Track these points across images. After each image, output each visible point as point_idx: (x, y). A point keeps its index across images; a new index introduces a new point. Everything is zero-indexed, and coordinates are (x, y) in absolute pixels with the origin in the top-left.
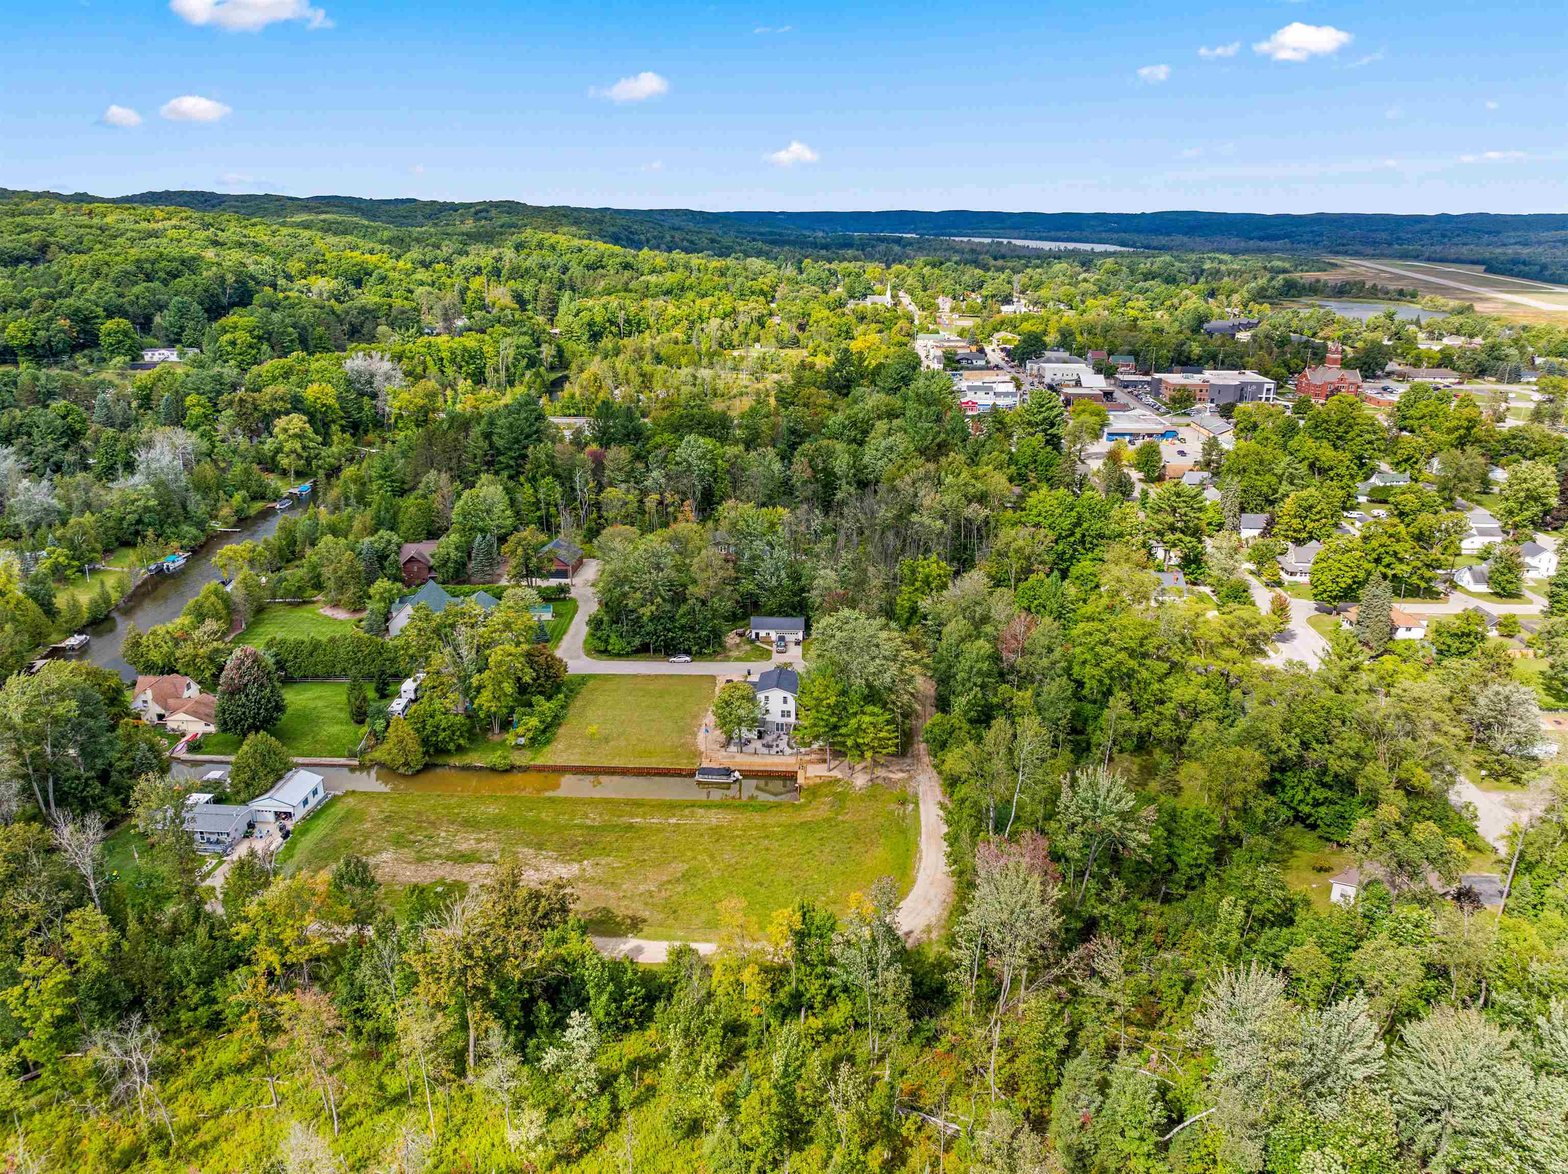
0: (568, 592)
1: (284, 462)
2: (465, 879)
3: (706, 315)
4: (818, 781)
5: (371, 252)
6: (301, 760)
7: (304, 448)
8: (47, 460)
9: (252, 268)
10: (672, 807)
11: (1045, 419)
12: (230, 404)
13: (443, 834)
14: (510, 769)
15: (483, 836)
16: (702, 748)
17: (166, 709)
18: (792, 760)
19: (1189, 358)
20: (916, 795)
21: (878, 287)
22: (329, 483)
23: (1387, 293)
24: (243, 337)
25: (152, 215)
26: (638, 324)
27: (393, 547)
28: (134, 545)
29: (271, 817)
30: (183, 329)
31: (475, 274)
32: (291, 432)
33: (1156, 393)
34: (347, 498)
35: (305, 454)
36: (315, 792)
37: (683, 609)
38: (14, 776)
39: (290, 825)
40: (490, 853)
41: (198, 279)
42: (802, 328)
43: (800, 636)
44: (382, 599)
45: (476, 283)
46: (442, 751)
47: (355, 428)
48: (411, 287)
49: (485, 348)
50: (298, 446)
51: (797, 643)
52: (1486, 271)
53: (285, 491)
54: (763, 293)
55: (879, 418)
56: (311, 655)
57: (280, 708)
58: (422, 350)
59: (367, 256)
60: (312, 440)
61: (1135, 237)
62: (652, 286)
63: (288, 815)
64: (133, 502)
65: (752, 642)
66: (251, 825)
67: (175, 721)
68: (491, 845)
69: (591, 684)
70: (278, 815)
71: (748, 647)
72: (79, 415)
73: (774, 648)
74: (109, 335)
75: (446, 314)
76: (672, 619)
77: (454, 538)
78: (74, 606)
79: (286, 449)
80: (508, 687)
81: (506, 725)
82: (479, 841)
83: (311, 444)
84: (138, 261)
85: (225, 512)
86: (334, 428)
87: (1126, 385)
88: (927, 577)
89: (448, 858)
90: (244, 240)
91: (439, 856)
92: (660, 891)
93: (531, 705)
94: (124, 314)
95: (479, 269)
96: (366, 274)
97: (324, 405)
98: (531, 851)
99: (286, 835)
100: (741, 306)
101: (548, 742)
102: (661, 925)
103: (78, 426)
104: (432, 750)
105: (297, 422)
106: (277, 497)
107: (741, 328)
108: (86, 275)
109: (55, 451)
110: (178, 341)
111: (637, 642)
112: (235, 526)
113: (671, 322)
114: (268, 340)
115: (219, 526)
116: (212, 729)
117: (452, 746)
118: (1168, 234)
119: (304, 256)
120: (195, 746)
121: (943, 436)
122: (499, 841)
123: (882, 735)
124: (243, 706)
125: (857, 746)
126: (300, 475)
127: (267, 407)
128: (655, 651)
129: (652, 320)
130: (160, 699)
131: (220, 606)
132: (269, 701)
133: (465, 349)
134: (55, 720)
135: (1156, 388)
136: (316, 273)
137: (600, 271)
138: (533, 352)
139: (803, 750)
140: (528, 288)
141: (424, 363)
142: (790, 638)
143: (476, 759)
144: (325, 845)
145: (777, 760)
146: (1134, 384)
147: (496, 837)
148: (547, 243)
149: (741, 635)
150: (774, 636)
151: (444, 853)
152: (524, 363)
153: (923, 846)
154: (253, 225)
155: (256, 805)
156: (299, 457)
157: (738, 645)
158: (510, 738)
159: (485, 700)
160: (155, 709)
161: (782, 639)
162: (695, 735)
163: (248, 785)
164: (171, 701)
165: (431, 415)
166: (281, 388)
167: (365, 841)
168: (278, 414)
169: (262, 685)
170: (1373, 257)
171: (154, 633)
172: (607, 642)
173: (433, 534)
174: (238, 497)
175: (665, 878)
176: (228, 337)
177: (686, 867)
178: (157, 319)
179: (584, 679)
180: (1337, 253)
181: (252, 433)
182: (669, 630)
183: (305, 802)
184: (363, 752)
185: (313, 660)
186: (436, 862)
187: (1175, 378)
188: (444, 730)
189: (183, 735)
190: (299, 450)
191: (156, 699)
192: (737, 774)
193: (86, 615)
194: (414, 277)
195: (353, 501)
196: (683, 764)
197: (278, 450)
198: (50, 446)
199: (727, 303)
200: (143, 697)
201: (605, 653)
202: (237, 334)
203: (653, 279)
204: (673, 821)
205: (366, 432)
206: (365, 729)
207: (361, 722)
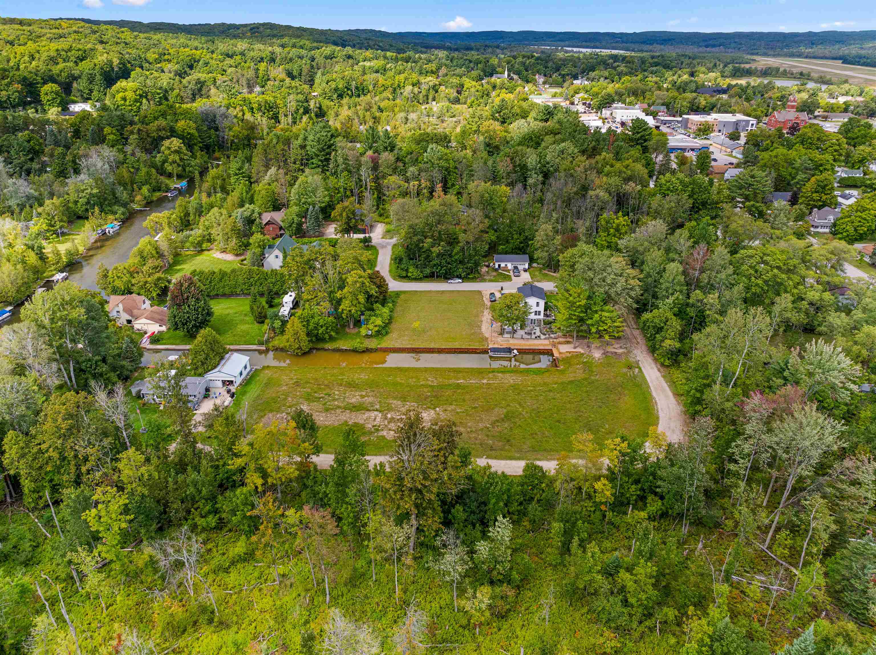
0: (370, 241)
1: (169, 168)
2: (362, 422)
3: (402, 84)
4: (568, 355)
5: (196, 49)
6: (232, 347)
7: (181, 159)
8: (21, 168)
9: (127, 56)
10: (480, 372)
11: (642, 136)
12: (132, 133)
13: (336, 393)
14: (367, 351)
15: (363, 393)
16: (487, 335)
17: (132, 316)
18: (547, 342)
19: (698, 107)
20: (637, 362)
21: (499, 69)
22: (202, 179)
23: (792, 74)
24: (130, 95)
25: (60, 25)
26: (363, 90)
27: (256, 215)
28: (87, 218)
29: (220, 384)
30: (91, 91)
31: (259, 62)
32: (172, 150)
33: (686, 127)
34: (215, 189)
35: (181, 163)
36: (245, 367)
37: (457, 249)
38: (51, 360)
39: (233, 389)
40: (372, 404)
41: (96, 61)
42: (459, 92)
43: (527, 266)
44: (259, 246)
45: (262, 66)
46: (320, 339)
47: (207, 148)
48: (225, 68)
49: (278, 102)
50: (177, 158)
51: (525, 270)
52: (843, 63)
53: (173, 186)
54: (432, 72)
55: (547, 134)
56: (221, 280)
57: (210, 314)
58: (241, 102)
59: (194, 51)
60: (185, 155)
61: (633, 45)
62: (367, 68)
63: (231, 382)
64: (83, 191)
65: (496, 270)
66: (207, 390)
67: (139, 324)
68: (370, 399)
69: (402, 296)
70: (224, 382)
71: (494, 274)
72: (38, 140)
73: (511, 273)
74: (47, 94)
75: (248, 84)
76: (450, 256)
77: (295, 209)
78: (57, 254)
79: (170, 160)
80: (362, 298)
81: (358, 323)
82: (362, 397)
83: (185, 157)
84: (57, 50)
85: (138, 198)
86: (196, 148)
87: (665, 123)
88: (618, 225)
89: (345, 408)
90: (119, 41)
91: (339, 407)
92: (493, 427)
93: (373, 310)
94: (54, 81)
95: (262, 59)
96: (195, 61)
97: (189, 134)
98: (399, 402)
99: (232, 396)
100: (422, 80)
101: (387, 333)
102: (501, 450)
103: (37, 148)
104: (314, 339)
105: (175, 143)
106: (168, 190)
107: (424, 92)
108: (26, 58)
109: (26, 162)
110: (90, 99)
111: (428, 271)
112: (145, 207)
113: (383, 88)
114: (146, 97)
115: (136, 207)
116: (164, 328)
117: (327, 336)
118: (651, 44)
119: (156, 50)
120: (155, 339)
121: (594, 143)
122: (375, 396)
123: (616, 324)
124: (188, 312)
125: (598, 332)
126: (180, 177)
127: (155, 134)
128: (437, 277)
129: (371, 88)
130: (128, 310)
131: (154, 252)
132: (203, 310)
133: (266, 102)
134: (71, 323)
135: (685, 124)
136: (165, 60)
137: (334, 59)
138: (305, 104)
139: (552, 336)
140: (295, 68)
141: (242, 110)
142: (521, 267)
143: (343, 344)
144: (260, 402)
145: (537, 342)
146: (670, 122)
147: (372, 393)
148: (298, 45)
149: (488, 266)
150: (510, 266)
151: (341, 405)
152: (301, 110)
153: (654, 394)
154: (123, 32)
155: (209, 376)
156: (179, 165)
157: (488, 272)
158: (363, 331)
159: (345, 305)
160: (125, 317)
161: (516, 268)
162: (480, 327)
163: (203, 364)
164: (135, 312)
165: (252, 141)
166: (162, 122)
167: (285, 399)
168: (163, 139)
169: (198, 299)
170: (774, 56)
171: (116, 268)
172: (407, 271)
173: (277, 207)
174: (145, 190)
175: (494, 419)
176: (121, 94)
177: (505, 411)
178: (75, 85)
179: (398, 294)
180: (753, 54)
181: (148, 151)
182: (449, 263)
183: (241, 374)
184: (267, 341)
185: (222, 284)
186: (338, 411)
187: (696, 118)
188: (322, 327)
189: (146, 333)
190: (178, 161)
191: (125, 310)
192: (515, 351)
193: (64, 259)
194: (225, 63)
195: (218, 189)
196: (476, 346)
197: (164, 162)
198: (22, 159)
199: (414, 77)
200: (117, 309)
201: (406, 278)
202: (127, 93)
203: (367, 64)
204: (485, 381)
205: (214, 151)
206: (265, 327)
207: (263, 322)
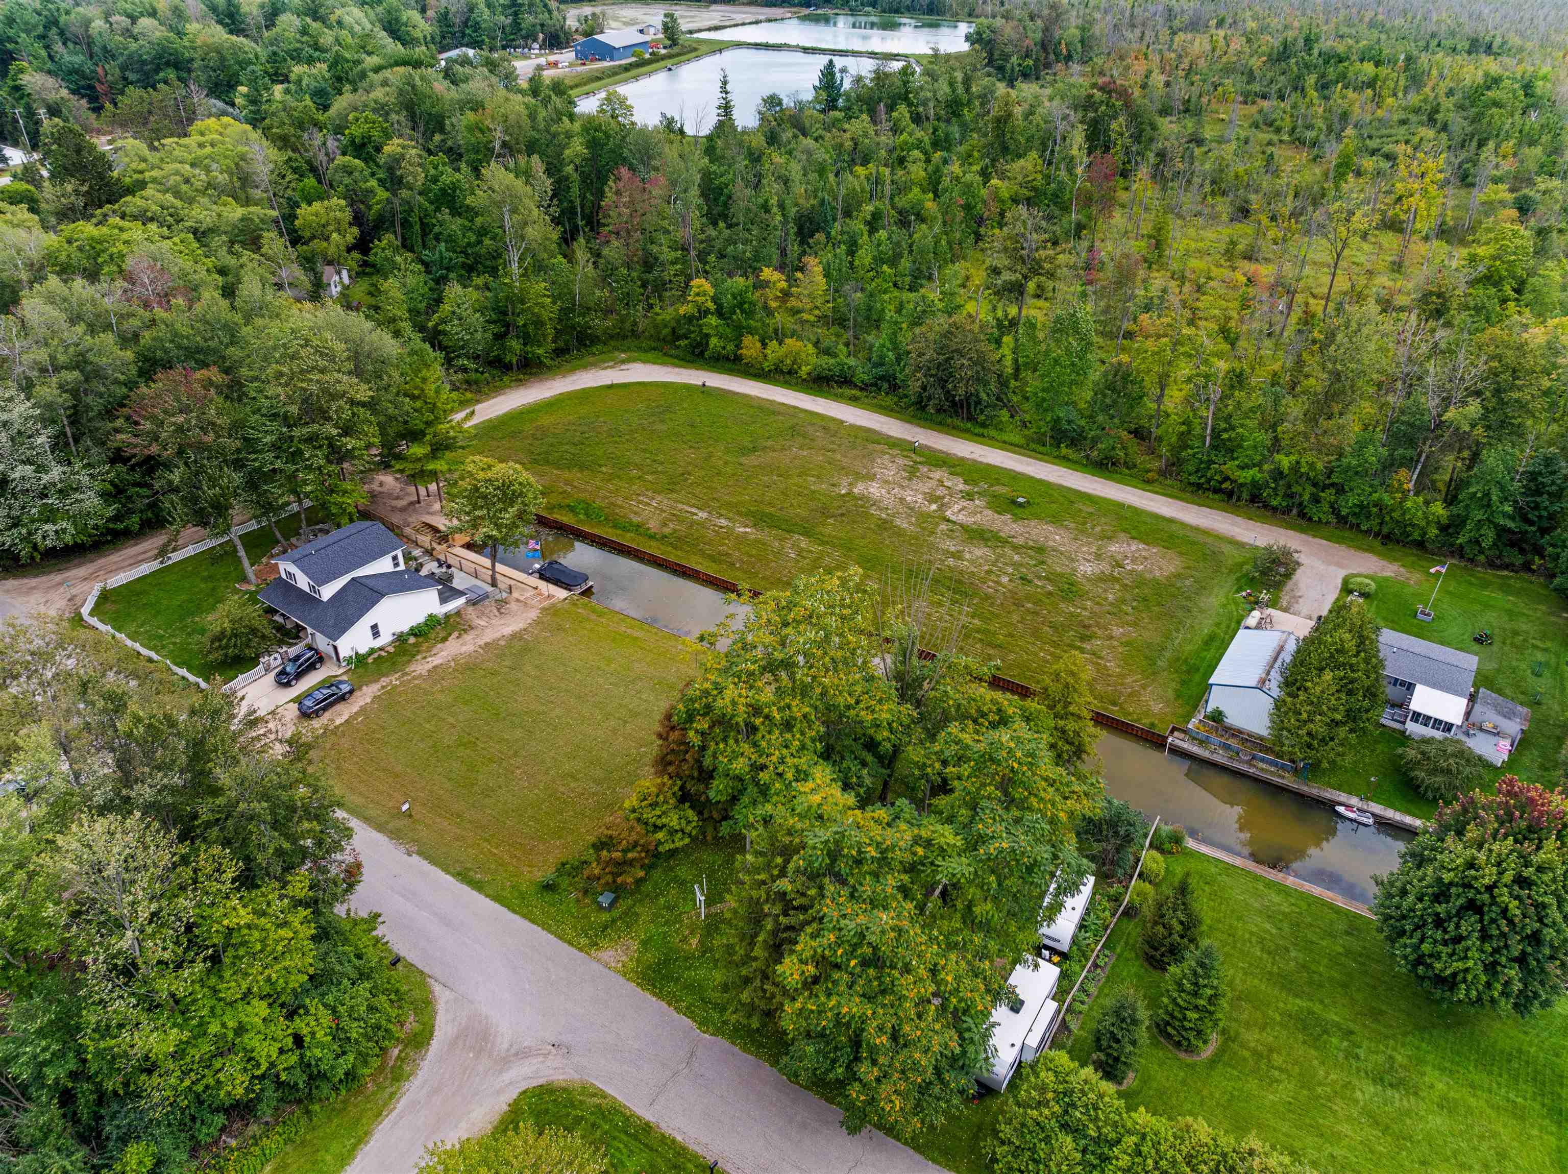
2: (988, 513)
13: (1005, 580)
15: (951, 562)
40: (950, 534)
68: (946, 545)
82: (957, 556)
89: (1004, 542)
91: (1015, 548)
98: (898, 522)
122: (932, 547)
147: (934, 556)
151: (1008, 551)
